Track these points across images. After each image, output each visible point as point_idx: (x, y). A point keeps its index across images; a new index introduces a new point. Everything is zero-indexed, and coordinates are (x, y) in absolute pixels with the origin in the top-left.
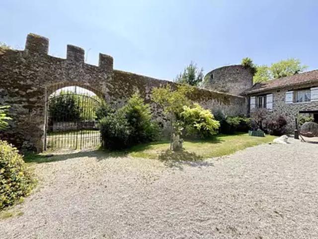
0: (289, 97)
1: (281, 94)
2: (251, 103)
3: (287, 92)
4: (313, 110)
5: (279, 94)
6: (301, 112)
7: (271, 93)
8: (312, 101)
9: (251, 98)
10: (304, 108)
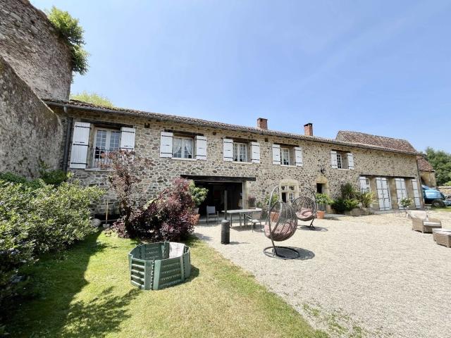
0: (167, 143)
1: (153, 132)
2: (75, 140)
3: (163, 133)
4: (198, 174)
5: (148, 134)
6: (183, 176)
7: (131, 127)
8: (198, 158)
9: (77, 124)
10: (186, 170)
